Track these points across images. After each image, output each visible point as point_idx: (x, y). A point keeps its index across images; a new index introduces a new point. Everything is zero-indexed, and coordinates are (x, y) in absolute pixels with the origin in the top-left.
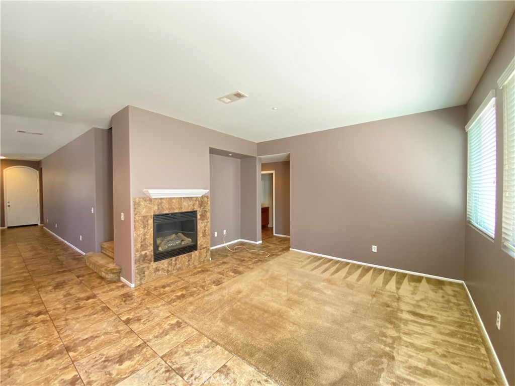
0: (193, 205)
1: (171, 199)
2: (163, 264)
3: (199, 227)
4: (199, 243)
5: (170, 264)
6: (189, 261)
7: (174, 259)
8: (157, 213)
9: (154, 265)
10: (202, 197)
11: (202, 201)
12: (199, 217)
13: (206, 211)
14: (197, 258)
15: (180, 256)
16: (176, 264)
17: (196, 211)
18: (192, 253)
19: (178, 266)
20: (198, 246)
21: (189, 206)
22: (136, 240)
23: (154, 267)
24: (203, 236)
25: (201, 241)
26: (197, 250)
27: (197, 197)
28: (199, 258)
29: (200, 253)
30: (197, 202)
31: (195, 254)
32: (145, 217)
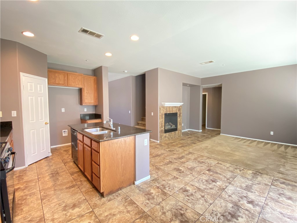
0: (176, 110)
1: (170, 107)
2: (167, 135)
3: (178, 120)
4: (178, 127)
5: (169, 135)
6: (175, 135)
7: (170, 133)
8: (165, 113)
9: (165, 134)
10: (179, 107)
11: (179, 108)
12: (178, 116)
13: (180, 113)
14: (177, 134)
15: (172, 132)
16: (171, 135)
17: (177, 113)
18: (176, 132)
19: (172, 136)
20: (178, 129)
21: (175, 110)
22: (160, 123)
23: (165, 135)
24: (180, 124)
25: (179, 127)
26: (177, 130)
27: (178, 106)
28: (178, 134)
29: (178, 132)
30: (178, 109)
31: (177, 132)
32: (162, 114)
